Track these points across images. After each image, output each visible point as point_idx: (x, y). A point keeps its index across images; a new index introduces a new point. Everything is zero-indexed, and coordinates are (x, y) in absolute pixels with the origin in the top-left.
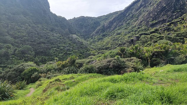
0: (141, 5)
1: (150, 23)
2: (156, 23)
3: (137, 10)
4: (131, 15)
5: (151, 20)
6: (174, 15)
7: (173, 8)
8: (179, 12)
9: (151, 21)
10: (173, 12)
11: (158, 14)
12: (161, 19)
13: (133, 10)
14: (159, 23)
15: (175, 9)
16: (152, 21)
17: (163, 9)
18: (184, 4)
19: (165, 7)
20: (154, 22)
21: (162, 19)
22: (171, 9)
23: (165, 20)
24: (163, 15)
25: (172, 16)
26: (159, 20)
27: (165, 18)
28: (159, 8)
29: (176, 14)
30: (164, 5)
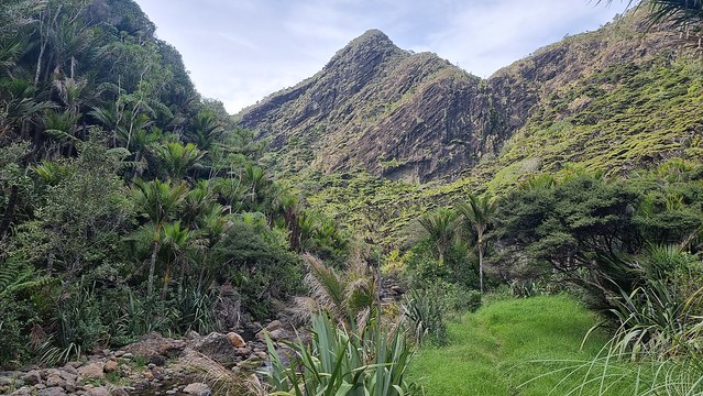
0: (307, 109)
1: (380, 164)
2: (402, 167)
3: (295, 124)
4: (271, 138)
5: (381, 157)
6: (450, 151)
7: (444, 132)
8: (461, 143)
9: (382, 160)
10: (446, 142)
11: (403, 141)
12: (417, 157)
13: (274, 121)
14: (411, 168)
15: (450, 136)
16: (387, 160)
17: (417, 130)
18: (468, 126)
19: (421, 124)
20: (395, 163)
21: (421, 157)
22: (440, 134)
23: (430, 161)
24: (419, 146)
25: (445, 152)
26: (410, 158)
27: (428, 156)
28: (404, 125)
29: (453, 149)
30: (419, 121)
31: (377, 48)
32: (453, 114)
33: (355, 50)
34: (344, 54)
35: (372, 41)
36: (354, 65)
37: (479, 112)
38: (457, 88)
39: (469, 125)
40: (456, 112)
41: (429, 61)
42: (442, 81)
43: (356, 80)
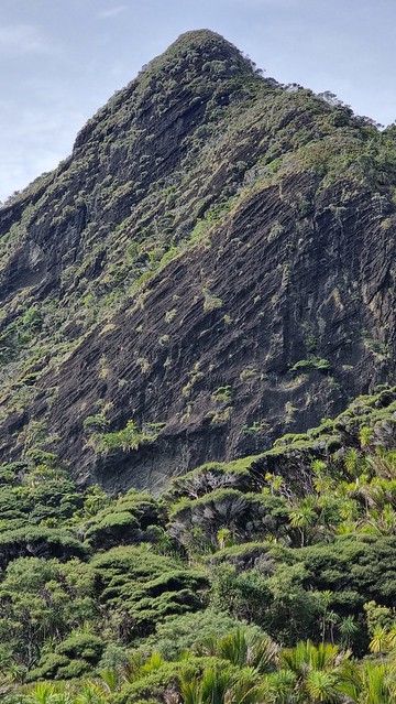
0: (13, 263)
1: (90, 443)
5: (100, 418)
6: (287, 397)
7: (278, 338)
8: (324, 372)
9: (99, 428)
10: (280, 370)
11: (157, 369)
12: (187, 420)
14: (173, 454)
16: (111, 429)
17: (201, 331)
19: (214, 315)
20: (132, 437)
21: (197, 420)
22: (265, 344)
23: (222, 430)
24: (199, 386)
25: (272, 401)
26: (172, 421)
27: (219, 417)
28: (169, 316)
29: (300, 391)
30: (211, 303)
31: (196, 84)
32: (310, 279)
33: (142, 91)
34: (119, 103)
35: (185, 65)
36: (134, 133)
37: (382, 272)
38: (327, 200)
39: (356, 314)
40: (318, 276)
41: (291, 116)
42: (291, 182)
43: (134, 176)
